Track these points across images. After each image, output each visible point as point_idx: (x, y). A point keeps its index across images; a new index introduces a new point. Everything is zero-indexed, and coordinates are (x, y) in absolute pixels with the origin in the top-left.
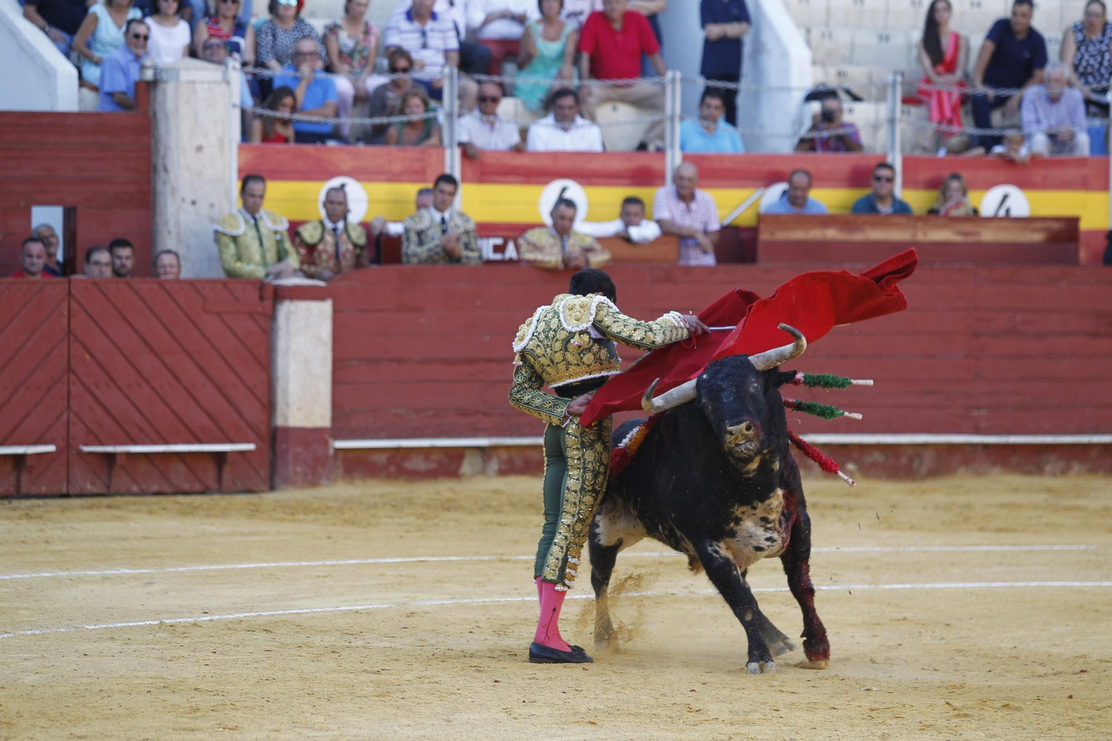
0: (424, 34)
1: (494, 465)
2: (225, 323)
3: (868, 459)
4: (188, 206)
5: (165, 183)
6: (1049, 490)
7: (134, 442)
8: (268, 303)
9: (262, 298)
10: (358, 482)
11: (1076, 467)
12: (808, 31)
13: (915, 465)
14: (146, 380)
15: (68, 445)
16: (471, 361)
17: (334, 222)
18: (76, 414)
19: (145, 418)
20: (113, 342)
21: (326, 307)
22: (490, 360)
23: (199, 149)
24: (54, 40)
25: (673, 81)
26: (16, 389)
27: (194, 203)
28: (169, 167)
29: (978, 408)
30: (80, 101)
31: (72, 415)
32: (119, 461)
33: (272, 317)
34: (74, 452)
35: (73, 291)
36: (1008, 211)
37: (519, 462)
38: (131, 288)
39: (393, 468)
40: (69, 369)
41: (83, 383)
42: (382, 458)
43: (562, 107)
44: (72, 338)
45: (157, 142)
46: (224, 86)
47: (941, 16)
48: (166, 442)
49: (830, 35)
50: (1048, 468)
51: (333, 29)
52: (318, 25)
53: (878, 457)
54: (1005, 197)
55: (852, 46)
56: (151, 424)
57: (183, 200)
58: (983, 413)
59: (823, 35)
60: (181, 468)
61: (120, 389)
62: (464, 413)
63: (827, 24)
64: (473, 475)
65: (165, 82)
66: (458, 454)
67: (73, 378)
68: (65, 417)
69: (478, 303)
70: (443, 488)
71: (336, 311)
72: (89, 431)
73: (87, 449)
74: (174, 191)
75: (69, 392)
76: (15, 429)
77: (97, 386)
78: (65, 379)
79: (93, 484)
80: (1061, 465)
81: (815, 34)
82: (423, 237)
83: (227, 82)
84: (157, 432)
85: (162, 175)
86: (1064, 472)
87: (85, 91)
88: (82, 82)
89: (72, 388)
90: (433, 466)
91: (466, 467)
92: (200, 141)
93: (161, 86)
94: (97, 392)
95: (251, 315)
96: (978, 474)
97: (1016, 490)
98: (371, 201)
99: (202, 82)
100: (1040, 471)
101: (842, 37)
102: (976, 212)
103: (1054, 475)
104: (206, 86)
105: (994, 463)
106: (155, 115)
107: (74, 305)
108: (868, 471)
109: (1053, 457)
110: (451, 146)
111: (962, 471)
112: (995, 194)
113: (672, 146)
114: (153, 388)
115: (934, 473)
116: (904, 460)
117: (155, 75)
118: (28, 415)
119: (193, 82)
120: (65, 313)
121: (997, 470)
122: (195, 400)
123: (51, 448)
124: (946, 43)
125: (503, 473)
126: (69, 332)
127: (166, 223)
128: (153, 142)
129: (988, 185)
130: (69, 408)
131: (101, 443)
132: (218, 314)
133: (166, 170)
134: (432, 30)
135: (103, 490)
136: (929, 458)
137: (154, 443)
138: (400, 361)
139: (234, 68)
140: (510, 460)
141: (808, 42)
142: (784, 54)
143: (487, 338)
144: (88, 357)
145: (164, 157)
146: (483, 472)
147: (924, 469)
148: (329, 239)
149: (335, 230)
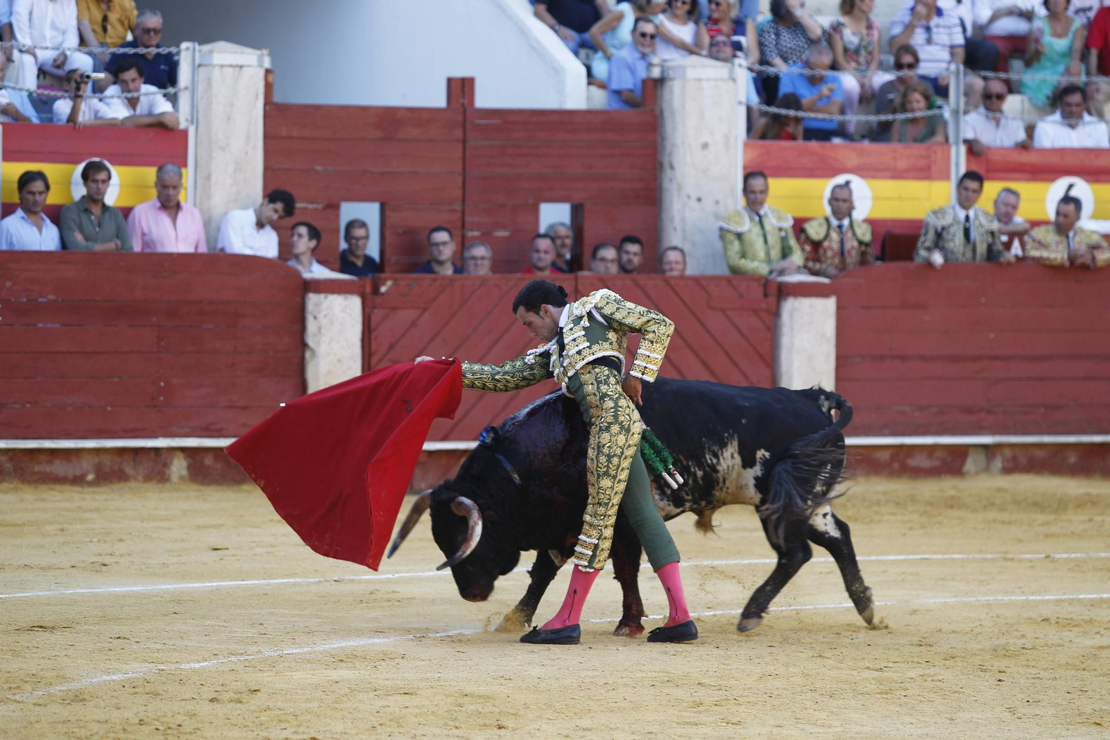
0: (928, 29)
1: (998, 463)
2: (728, 318)
4: (693, 203)
5: (671, 180)
8: (772, 300)
9: (766, 295)
10: (861, 479)
16: (975, 359)
17: (840, 219)
21: (830, 304)
22: (995, 358)
23: (705, 146)
24: (564, 38)
27: (699, 200)
28: (676, 164)
30: (589, 98)
33: (776, 313)
35: (580, 287)
37: (1023, 460)
38: (637, 285)
39: (896, 466)
42: (885, 456)
43: (1069, 105)
45: (663, 139)
46: (731, 83)
51: (836, 28)
57: (689, 197)
62: (969, 411)
64: (977, 473)
65: (671, 79)
66: (960, 453)
69: (983, 300)
70: (946, 486)
71: (840, 308)
74: (680, 189)
82: (944, 234)
83: (734, 80)
85: (668, 173)
87: (593, 89)
88: (591, 79)
90: (936, 463)
91: (969, 465)
92: (705, 138)
93: (668, 84)
95: (756, 312)
98: (875, 198)
99: (709, 80)
104: (712, 83)
106: (662, 112)
110: (957, 143)
117: (662, 72)
119: (700, 80)
125: (1007, 471)
127: (672, 221)
128: (659, 140)
132: (723, 311)
133: (672, 167)
134: (938, 26)
138: (903, 358)
139: (740, 66)
140: (1014, 458)
143: (992, 335)
145: (670, 154)
146: (987, 469)
148: (834, 236)
149: (840, 227)
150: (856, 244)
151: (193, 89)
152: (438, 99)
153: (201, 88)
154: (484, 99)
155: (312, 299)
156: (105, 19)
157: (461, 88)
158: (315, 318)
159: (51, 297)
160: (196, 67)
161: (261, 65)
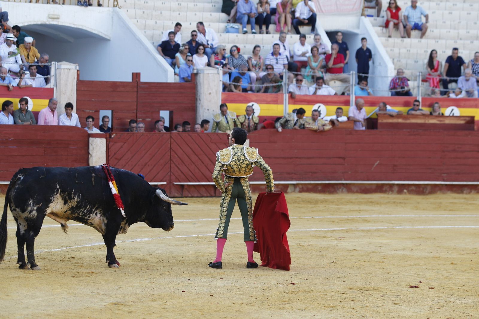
0: (277, 59)
1: (298, 189)
2: (217, 145)
3: (410, 189)
4: (206, 111)
5: (199, 104)
6: (465, 198)
7: (190, 182)
11: (473, 191)
12: (393, 59)
13: (425, 190)
14: (194, 163)
15: (170, 182)
16: (291, 158)
17: (249, 116)
18: (173, 173)
19: (193, 174)
20: (184, 152)
22: (297, 158)
23: (210, 94)
24: (167, 61)
25: (353, 74)
26: (155, 165)
27: (208, 110)
28: (201, 99)
29: (444, 173)
30: (175, 79)
31: (172, 174)
32: (185, 187)
34: (172, 184)
35: (172, 136)
36: (453, 114)
37: (305, 189)
38: (189, 135)
40: (171, 159)
41: (175, 164)
43: (319, 83)
44: (172, 150)
45: (197, 91)
46: (218, 75)
47: (434, 55)
48: (199, 182)
49: (400, 61)
50: (465, 192)
51: (250, 58)
52: (246, 57)
53: (413, 188)
54: (452, 110)
55: (407, 64)
56: (195, 176)
57: (205, 109)
58: (445, 175)
59: (398, 61)
60: (204, 189)
61: (186, 165)
62: (289, 174)
63: (399, 58)
64: (291, 192)
65: (200, 74)
66: (287, 186)
67: (172, 162)
68: (169, 174)
69: (293, 140)
71: (250, 143)
72: (176, 178)
73: (176, 183)
74: (202, 106)
75: (170, 166)
76: (155, 177)
77: (179, 164)
78: (169, 162)
79: (177, 194)
80: (468, 191)
81: (395, 60)
83: (219, 74)
84: (197, 178)
85: (199, 102)
86: (470, 193)
87: (176, 76)
88: (175, 74)
89: (171, 165)
90: (279, 189)
91: (289, 190)
92: (210, 91)
93: (199, 75)
94: (179, 166)
95: (225, 144)
96: (444, 193)
97: (455, 198)
98: (261, 110)
99: (211, 74)
100: (462, 192)
101: (404, 61)
102: (443, 114)
103: (466, 194)
104: (212, 75)
105: (449, 190)
106: (197, 83)
107: (172, 140)
108: (410, 192)
109: (466, 188)
110: (286, 93)
111: (439, 192)
112: (450, 109)
113: (352, 94)
114: (195, 165)
115: (431, 193)
116: (421, 189)
117: (197, 71)
118: (158, 173)
119: (208, 74)
120: (170, 142)
121: (449, 192)
122: (208, 169)
123: (165, 183)
124: (435, 63)
125: (300, 192)
126: (171, 148)
127: (200, 116)
128: (196, 92)
129: (447, 106)
130: (170, 171)
131: (180, 182)
132: (215, 143)
134: (279, 58)
135: (180, 196)
136: (429, 188)
137: (196, 182)
138: (269, 158)
139: (221, 70)
140: (302, 188)
141: (393, 63)
142: (386, 66)
143: (296, 151)
144: (176, 156)
145: (199, 96)
146: (294, 191)
147: (427, 192)
148: (247, 121)
149: (249, 118)
150: (253, 123)
151: (55, 76)
152: (129, 79)
153: (58, 76)
154: (143, 79)
155: (91, 139)
156: (28, 55)
157: (136, 76)
158: (92, 145)
159: (12, 138)
160: (56, 69)
161: (76, 69)
